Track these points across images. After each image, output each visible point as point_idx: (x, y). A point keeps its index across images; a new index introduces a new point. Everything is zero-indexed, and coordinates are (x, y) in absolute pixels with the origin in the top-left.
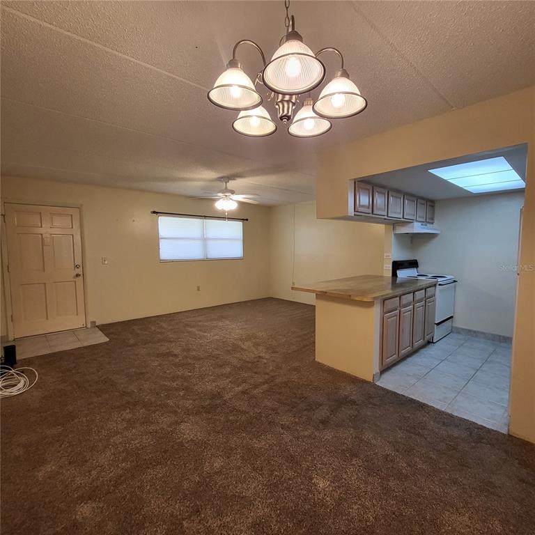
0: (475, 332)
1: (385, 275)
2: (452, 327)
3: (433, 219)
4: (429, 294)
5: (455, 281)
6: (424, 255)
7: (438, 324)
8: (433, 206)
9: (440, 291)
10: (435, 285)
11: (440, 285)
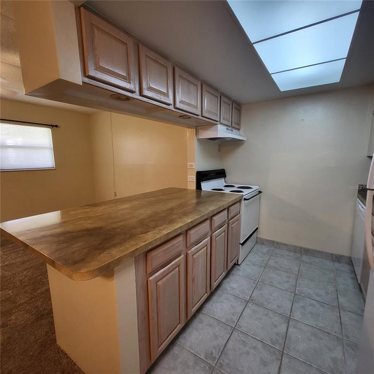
0: (278, 243)
1: (188, 188)
2: (257, 237)
3: (239, 124)
4: (231, 214)
5: (260, 192)
6: (232, 163)
7: (243, 244)
8: (239, 111)
9: (246, 206)
10: (240, 201)
11: (245, 199)
